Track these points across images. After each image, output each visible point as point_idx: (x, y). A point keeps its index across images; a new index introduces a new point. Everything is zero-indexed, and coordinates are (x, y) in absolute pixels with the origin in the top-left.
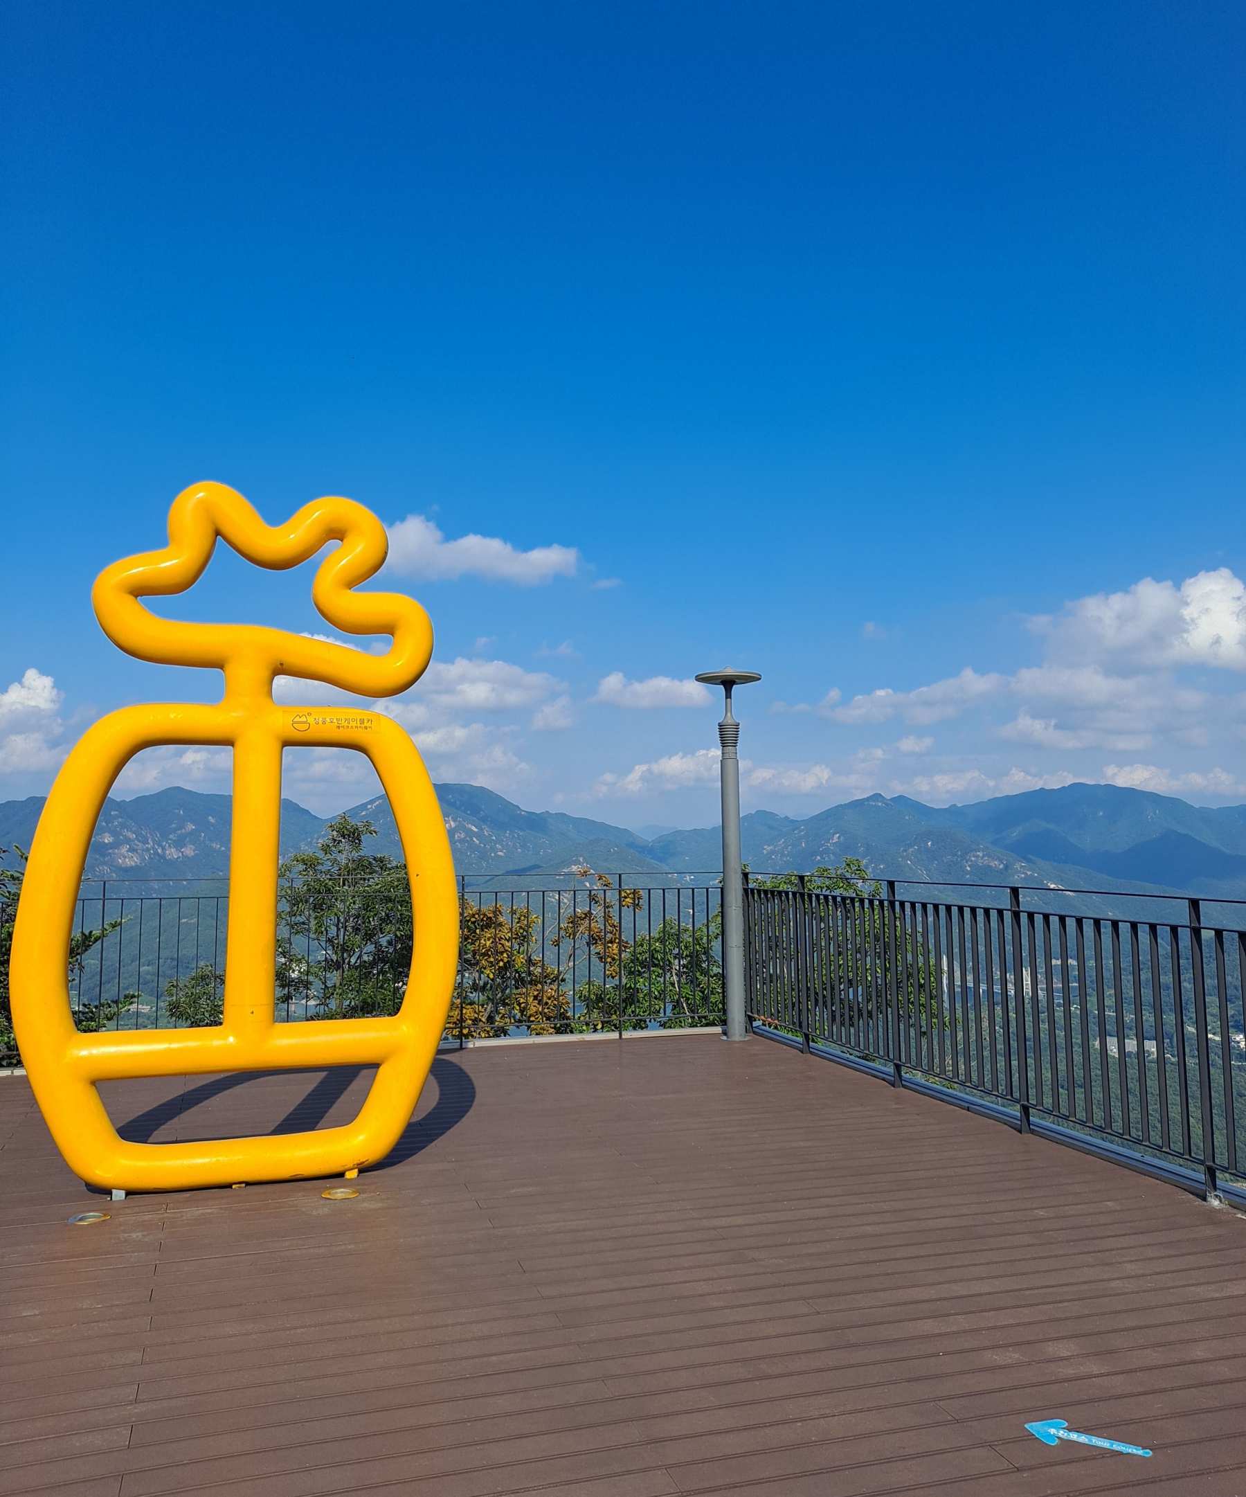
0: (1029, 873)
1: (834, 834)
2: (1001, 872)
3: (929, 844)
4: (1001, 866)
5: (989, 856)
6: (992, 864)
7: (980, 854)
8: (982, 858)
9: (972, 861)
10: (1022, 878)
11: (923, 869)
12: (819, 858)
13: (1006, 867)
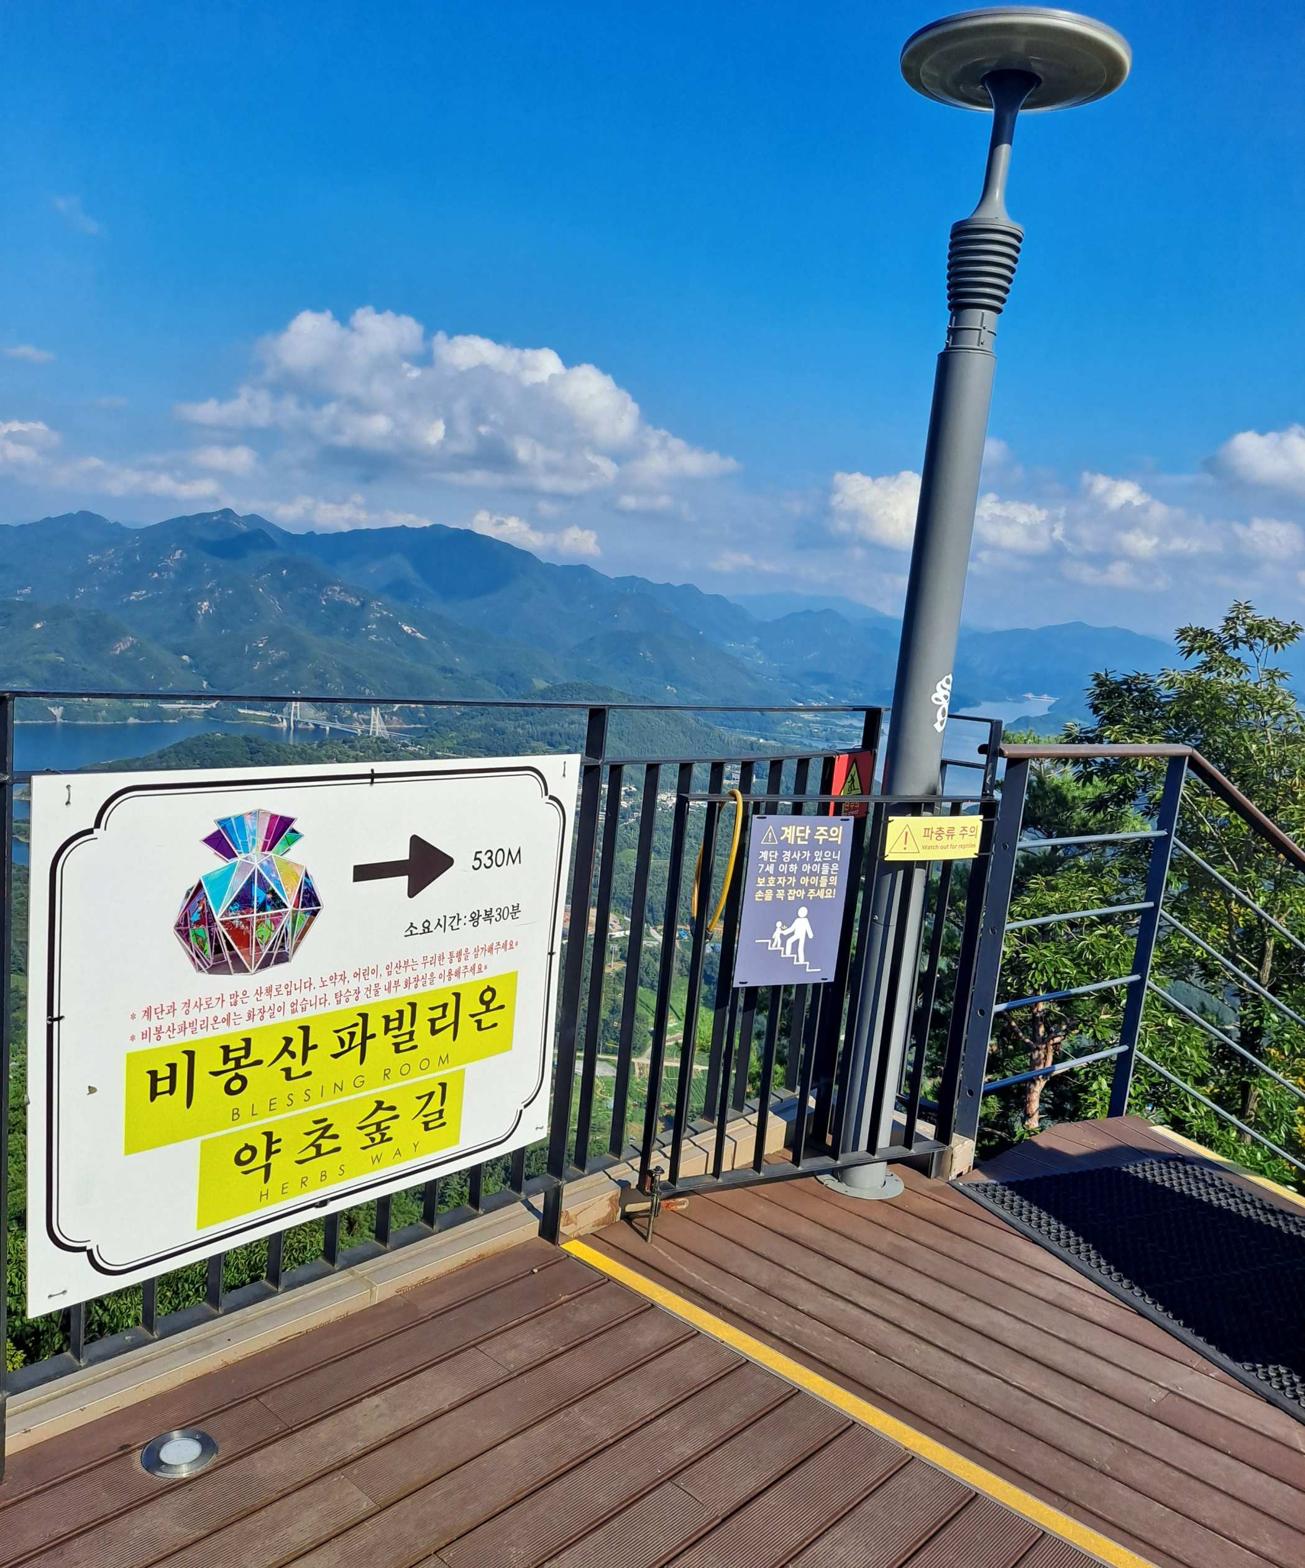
0: (385, 613)
1: (176, 550)
2: (356, 609)
3: (284, 572)
4: (358, 604)
5: (346, 592)
6: (349, 600)
7: (337, 588)
8: (339, 593)
9: (328, 595)
10: (377, 617)
11: (275, 599)
12: (156, 575)
13: (363, 605)
